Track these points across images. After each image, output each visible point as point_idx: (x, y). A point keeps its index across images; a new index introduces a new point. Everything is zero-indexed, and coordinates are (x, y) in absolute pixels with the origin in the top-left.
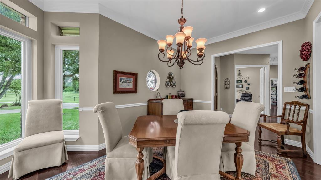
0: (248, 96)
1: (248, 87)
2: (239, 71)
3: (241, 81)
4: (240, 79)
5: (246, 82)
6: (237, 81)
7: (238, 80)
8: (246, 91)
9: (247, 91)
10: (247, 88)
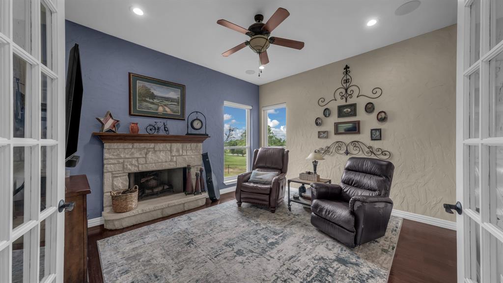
0: (377, 171)
1: (380, 130)
2: (347, 67)
3: (353, 106)
4: (350, 101)
5: (369, 108)
6: (340, 108)
7: (342, 102)
8: (369, 147)
9: (376, 145)
10: (376, 134)
